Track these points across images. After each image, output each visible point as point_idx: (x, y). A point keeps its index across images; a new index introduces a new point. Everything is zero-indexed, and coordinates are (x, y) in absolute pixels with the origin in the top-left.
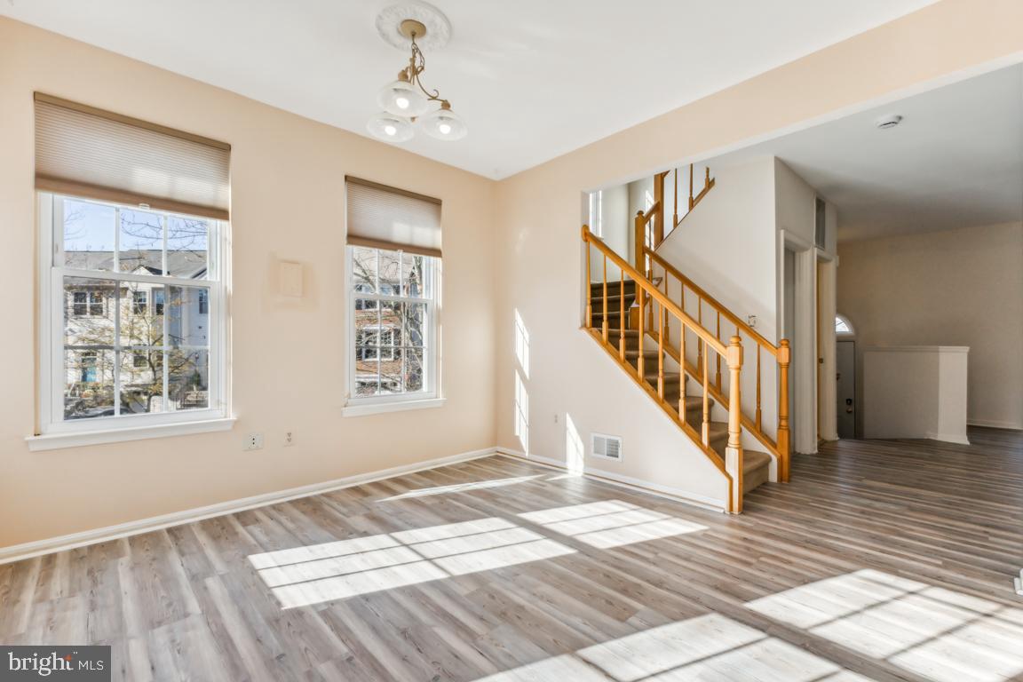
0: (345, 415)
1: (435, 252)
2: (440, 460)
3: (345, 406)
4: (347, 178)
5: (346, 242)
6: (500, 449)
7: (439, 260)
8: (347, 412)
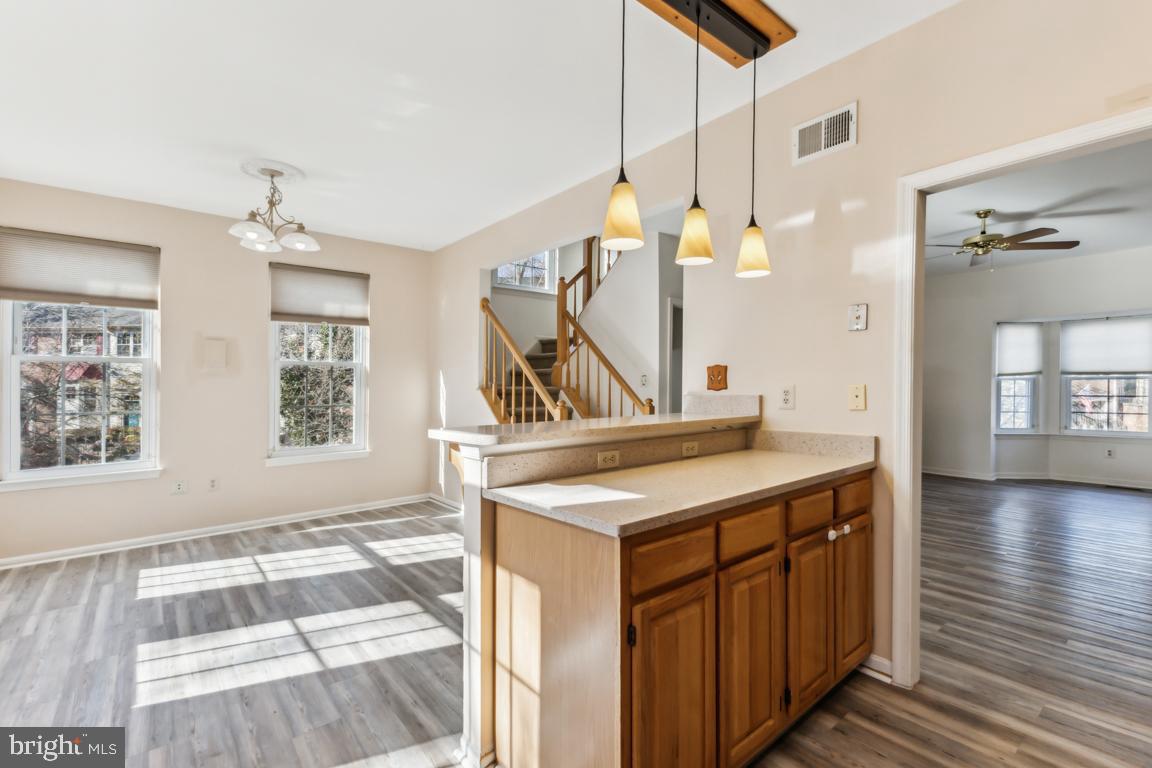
0: (267, 465)
1: (363, 321)
2: (369, 504)
3: (269, 457)
4: (270, 264)
5: (270, 318)
6: (432, 495)
7: (367, 328)
8: (270, 463)
